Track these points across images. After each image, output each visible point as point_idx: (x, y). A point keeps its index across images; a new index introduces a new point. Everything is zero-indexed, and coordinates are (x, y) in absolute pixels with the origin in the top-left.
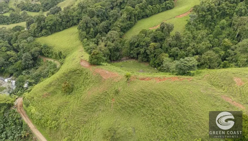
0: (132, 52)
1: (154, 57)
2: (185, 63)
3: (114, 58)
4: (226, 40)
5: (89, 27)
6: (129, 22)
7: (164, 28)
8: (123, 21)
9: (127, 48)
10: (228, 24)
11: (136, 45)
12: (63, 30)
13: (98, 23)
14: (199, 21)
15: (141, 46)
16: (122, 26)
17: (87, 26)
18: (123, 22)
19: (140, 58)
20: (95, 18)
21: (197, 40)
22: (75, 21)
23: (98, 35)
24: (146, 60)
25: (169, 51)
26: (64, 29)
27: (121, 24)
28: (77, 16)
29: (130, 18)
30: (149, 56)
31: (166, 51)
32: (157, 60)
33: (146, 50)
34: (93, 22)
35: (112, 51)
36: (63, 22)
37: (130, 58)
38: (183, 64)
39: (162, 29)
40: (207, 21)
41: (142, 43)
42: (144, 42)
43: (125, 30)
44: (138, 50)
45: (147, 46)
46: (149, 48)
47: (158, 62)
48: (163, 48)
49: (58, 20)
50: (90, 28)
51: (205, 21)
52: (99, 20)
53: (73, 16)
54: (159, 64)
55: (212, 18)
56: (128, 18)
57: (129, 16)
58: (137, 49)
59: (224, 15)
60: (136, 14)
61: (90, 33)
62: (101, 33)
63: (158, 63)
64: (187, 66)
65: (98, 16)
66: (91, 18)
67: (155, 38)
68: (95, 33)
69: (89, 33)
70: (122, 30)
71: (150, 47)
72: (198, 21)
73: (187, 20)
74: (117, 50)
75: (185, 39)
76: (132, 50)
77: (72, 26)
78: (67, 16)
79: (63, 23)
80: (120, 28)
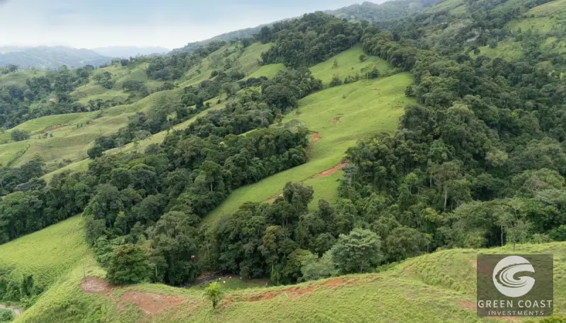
0: (223, 257)
1: (279, 261)
2: (353, 243)
3: (178, 278)
4: (428, 209)
5: (114, 210)
6: (212, 193)
7: (292, 193)
8: (199, 191)
9: (210, 248)
10: (421, 180)
11: (231, 236)
12: (43, 227)
13: (137, 200)
14: (364, 179)
15: (244, 237)
16: (196, 201)
17: (108, 207)
18: (197, 192)
19: (244, 267)
20: (130, 190)
21: (368, 215)
22: (79, 203)
23: (137, 225)
24: (259, 271)
25: (311, 243)
26: (48, 224)
27: (194, 197)
28: (85, 190)
29: (215, 184)
30: (267, 261)
31: (305, 245)
32: (287, 268)
33: (257, 246)
34: (125, 199)
35: (173, 257)
36: (46, 206)
37: (219, 273)
38: (350, 246)
39: (289, 195)
40: (380, 178)
41: (245, 230)
42: (250, 227)
43: (204, 211)
44: (237, 249)
45: (260, 237)
46: (264, 241)
47: (291, 272)
48: (297, 237)
49: (33, 203)
50: (117, 211)
51: (376, 179)
52: (140, 194)
53: (75, 193)
54: (294, 276)
55: (389, 171)
56: (209, 184)
57: (212, 179)
58: (235, 246)
59: (410, 164)
60: (228, 177)
61: (115, 223)
62: (144, 221)
63: (290, 275)
64: (359, 249)
65: (137, 186)
66: (119, 190)
67: (274, 216)
68: (127, 222)
69: (112, 223)
70: (196, 212)
71: (266, 236)
72: (360, 178)
73: (338, 180)
74: (185, 254)
75: (341, 214)
76: (223, 251)
77: (69, 216)
78: (58, 193)
79: (45, 209)
80: (192, 205)
